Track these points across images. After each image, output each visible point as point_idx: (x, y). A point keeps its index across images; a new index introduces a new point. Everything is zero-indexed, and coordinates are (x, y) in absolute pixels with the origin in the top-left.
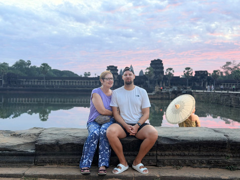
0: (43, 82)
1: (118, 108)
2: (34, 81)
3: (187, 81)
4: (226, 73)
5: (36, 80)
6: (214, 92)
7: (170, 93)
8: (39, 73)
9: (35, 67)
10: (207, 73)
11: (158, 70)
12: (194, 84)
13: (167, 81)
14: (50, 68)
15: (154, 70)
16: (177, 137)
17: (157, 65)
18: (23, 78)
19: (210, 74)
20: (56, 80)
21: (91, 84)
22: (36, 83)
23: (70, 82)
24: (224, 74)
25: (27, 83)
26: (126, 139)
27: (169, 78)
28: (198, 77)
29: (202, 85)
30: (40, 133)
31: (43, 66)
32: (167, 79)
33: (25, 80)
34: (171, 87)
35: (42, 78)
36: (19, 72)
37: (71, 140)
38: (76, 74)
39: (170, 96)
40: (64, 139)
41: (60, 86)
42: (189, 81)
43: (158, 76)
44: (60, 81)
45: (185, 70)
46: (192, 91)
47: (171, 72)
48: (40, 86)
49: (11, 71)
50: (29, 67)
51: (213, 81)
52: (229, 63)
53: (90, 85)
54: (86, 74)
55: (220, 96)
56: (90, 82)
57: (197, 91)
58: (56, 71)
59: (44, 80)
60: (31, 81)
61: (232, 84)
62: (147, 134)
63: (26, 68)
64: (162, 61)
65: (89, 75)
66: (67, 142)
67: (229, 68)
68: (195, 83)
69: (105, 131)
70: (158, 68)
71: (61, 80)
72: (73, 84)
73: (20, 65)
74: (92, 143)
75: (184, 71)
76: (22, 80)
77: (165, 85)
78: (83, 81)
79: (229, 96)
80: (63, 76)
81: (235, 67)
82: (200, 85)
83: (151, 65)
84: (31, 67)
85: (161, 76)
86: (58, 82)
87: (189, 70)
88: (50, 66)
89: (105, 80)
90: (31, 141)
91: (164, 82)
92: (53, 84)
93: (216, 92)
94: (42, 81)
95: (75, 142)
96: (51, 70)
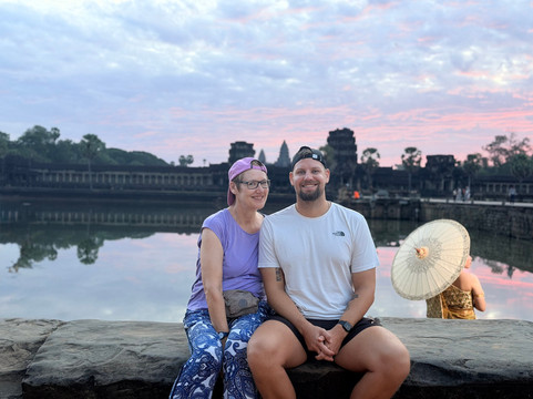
0: (87, 176)
1: (280, 271)
2: (67, 175)
3: (410, 179)
4: (495, 160)
5: (71, 172)
6: (472, 204)
7: (372, 205)
8: (79, 157)
9: (68, 142)
10: (454, 161)
11: (344, 153)
12: (424, 184)
13: (365, 178)
14: (104, 145)
15: (336, 152)
16: (462, 362)
17: (342, 140)
18: (43, 166)
19: (459, 162)
20: (117, 173)
21: (195, 182)
22: (71, 179)
23: (147, 177)
24: (491, 164)
25: (51, 179)
26: (306, 370)
27: (368, 171)
28: (434, 169)
29: (442, 188)
30: (42, 342)
31: (87, 141)
32: (364, 173)
33: (46, 171)
34: (375, 192)
35: (84, 168)
36: (33, 154)
37: (133, 369)
38: (161, 160)
39: (373, 211)
40: (114, 366)
41: (125, 187)
42: (413, 177)
43: (344, 165)
44: (125, 173)
45: (404, 153)
46: (422, 200)
47: (374, 156)
48: (79, 186)
49: (15, 151)
50: (57, 142)
51: (466, 178)
52: (501, 139)
53: (192, 184)
54: (183, 160)
55: (487, 213)
56: (192, 178)
57: (432, 200)
58: (116, 153)
59: (90, 173)
60: (61, 175)
61: (508, 184)
62: (372, 359)
63: (48, 144)
64: (352, 133)
65: (191, 162)
66: (120, 378)
67: (502, 151)
68: (428, 182)
69: (242, 345)
70: (344, 148)
71: (128, 173)
72: (153, 183)
73: (36, 137)
74: (198, 383)
75: (403, 156)
76: (40, 171)
77: (362, 186)
78: (176, 175)
79: (506, 213)
80: (133, 163)
81: (516, 148)
82: (438, 186)
83: (329, 140)
84: (61, 142)
85: (351, 165)
86: (120, 176)
87: (414, 153)
88: (103, 141)
89: (243, 186)
90: (11, 369)
91: (359, 180)
92: (110, 180)
93: (476, 202)
94: (84, 173)
95: (145, 377)
96: (104, 149)
